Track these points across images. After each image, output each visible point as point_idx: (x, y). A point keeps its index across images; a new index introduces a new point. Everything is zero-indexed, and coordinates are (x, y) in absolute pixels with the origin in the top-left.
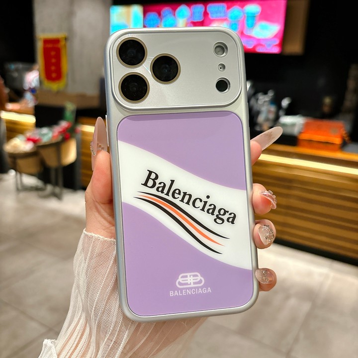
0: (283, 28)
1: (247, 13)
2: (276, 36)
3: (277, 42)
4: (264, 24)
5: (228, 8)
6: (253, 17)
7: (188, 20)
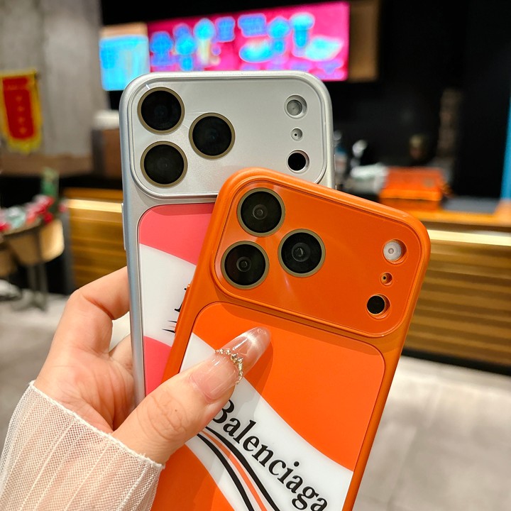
0: (347, 45)
1: (296, 27)
2: (338, 56)
3: (341, 64)
4: (320, 39)
5: (269, 20)
6: (304, 31)
7: (213, 40)
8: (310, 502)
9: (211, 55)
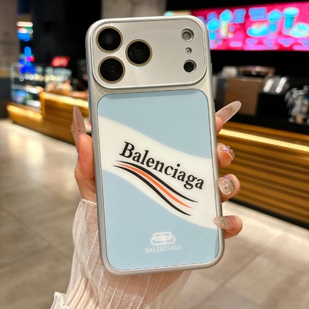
1: (286, 15)
4: (301, 25)
6: (292, 18)
7: (231, 22)
9: (229, 31)
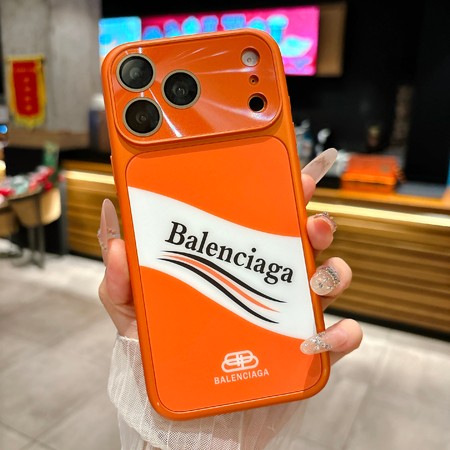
0: (316, 43)
2: (308, 54)
3: (310, 60)
4: (292, 38)
5: (248, 20)
6: (279, 30)
8: (278, 275)
